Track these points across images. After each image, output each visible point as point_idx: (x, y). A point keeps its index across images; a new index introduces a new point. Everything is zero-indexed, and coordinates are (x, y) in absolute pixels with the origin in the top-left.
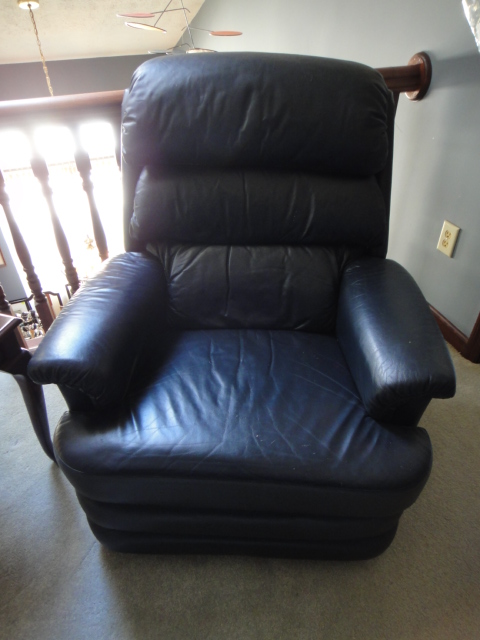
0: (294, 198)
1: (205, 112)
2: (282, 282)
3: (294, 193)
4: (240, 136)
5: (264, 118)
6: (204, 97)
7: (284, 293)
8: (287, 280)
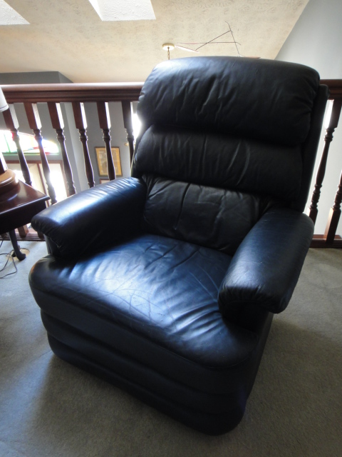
0: (235, 156)
1: (184, 91)
2: (217, 213)
3: (236, 152)
4: (203, 108)
5: (219, 97)
6: (185, 82)
7: (216, 222)
8: (220, 213)
